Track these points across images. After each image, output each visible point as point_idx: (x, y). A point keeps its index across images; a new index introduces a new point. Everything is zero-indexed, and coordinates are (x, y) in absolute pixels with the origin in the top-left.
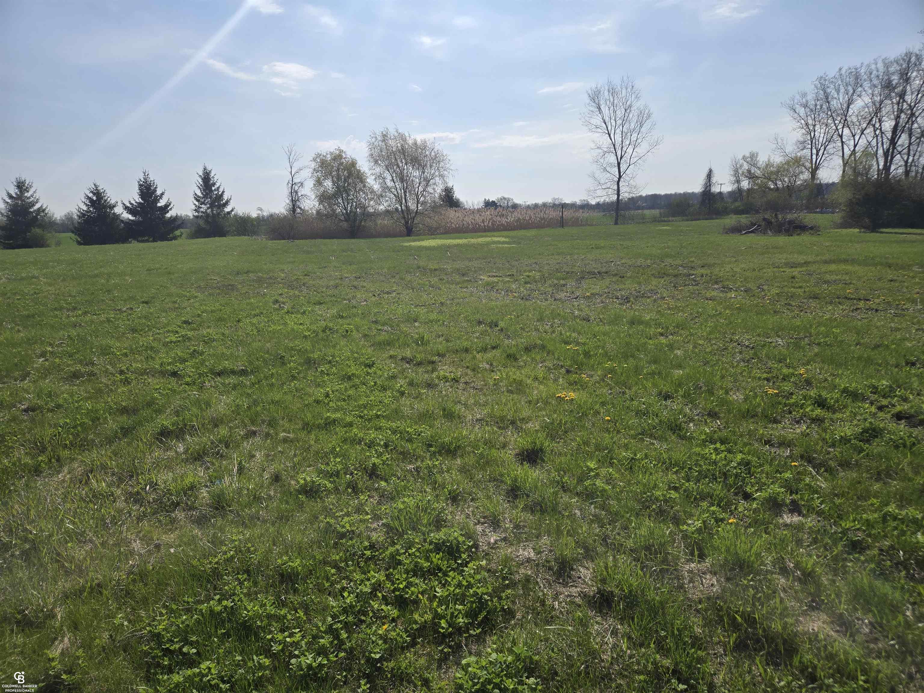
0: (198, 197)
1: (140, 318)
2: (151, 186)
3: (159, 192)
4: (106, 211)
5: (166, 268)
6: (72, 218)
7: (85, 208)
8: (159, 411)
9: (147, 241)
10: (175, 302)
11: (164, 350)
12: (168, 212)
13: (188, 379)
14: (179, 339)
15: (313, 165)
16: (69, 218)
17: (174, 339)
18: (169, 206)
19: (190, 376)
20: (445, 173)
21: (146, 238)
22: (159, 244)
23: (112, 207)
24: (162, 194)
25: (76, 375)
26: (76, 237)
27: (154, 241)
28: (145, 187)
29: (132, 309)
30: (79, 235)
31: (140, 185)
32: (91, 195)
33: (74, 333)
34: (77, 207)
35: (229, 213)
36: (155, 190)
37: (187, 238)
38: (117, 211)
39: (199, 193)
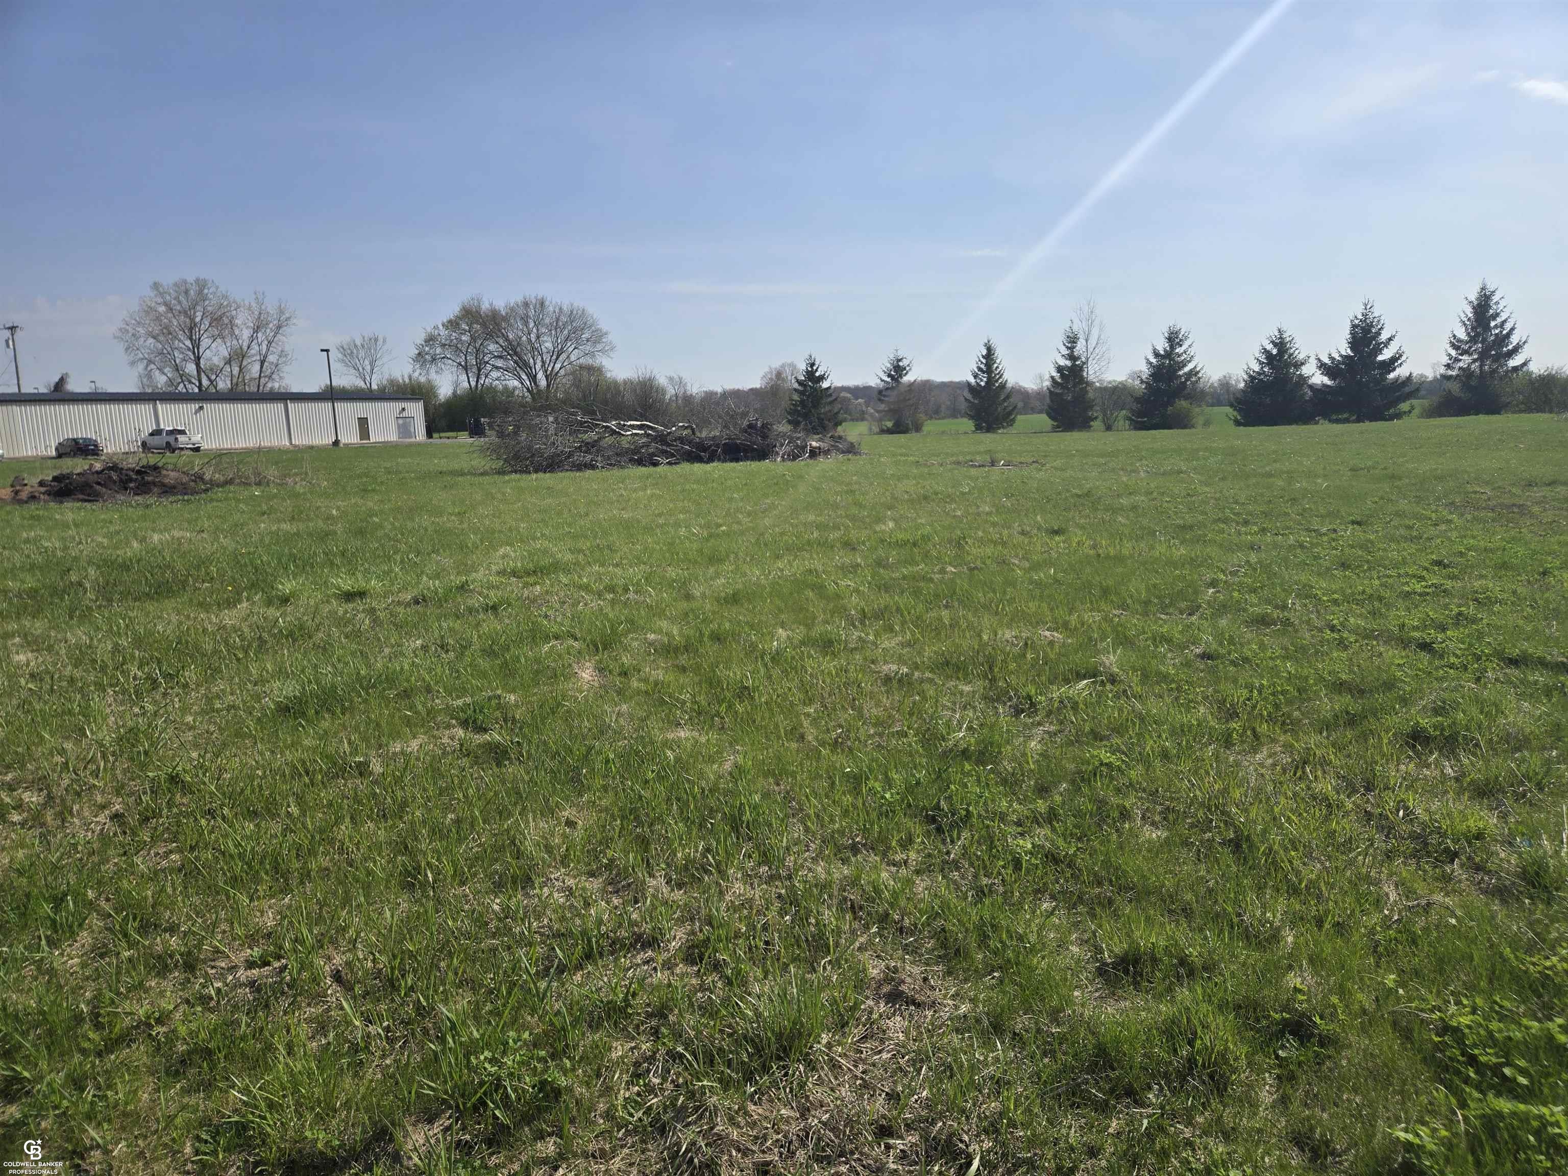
0: (1459, 341)
1: (1352, 547)
2: (1372, 326)
3: (1384, 337)
4: (1288, 372)
5: (1385, 468)
6: (1227, 383)
7: (1257, 368)
8: (1404, 701)
9: (1346, 421)
10: (1410, 528)
11: (1400, 603)
12: (1394, 369)
13: (1453, 660)
14: (1428, 590)
16: (1225, 384)
17: (1418, 588)
18: (1399, 358)
19: (1457, 656)
21: (1345, 416)
22: (1367, 425)
23: (1299, 365)
24: (1390, 339)
25: (1263, 621)
26: (1235, 413)
27: (1358, 420)
28: (1362, 328)
29: (1335, 531)
30: (1239, 411)
31: (1354, 326)
32: (1269, 347)
33: (1253, 558)
34: (1245, 368)
35: (1516, 369)
36: (1378, 333)
37: (1421, 416)
38: (1306, 370)
39: (1462, 334)
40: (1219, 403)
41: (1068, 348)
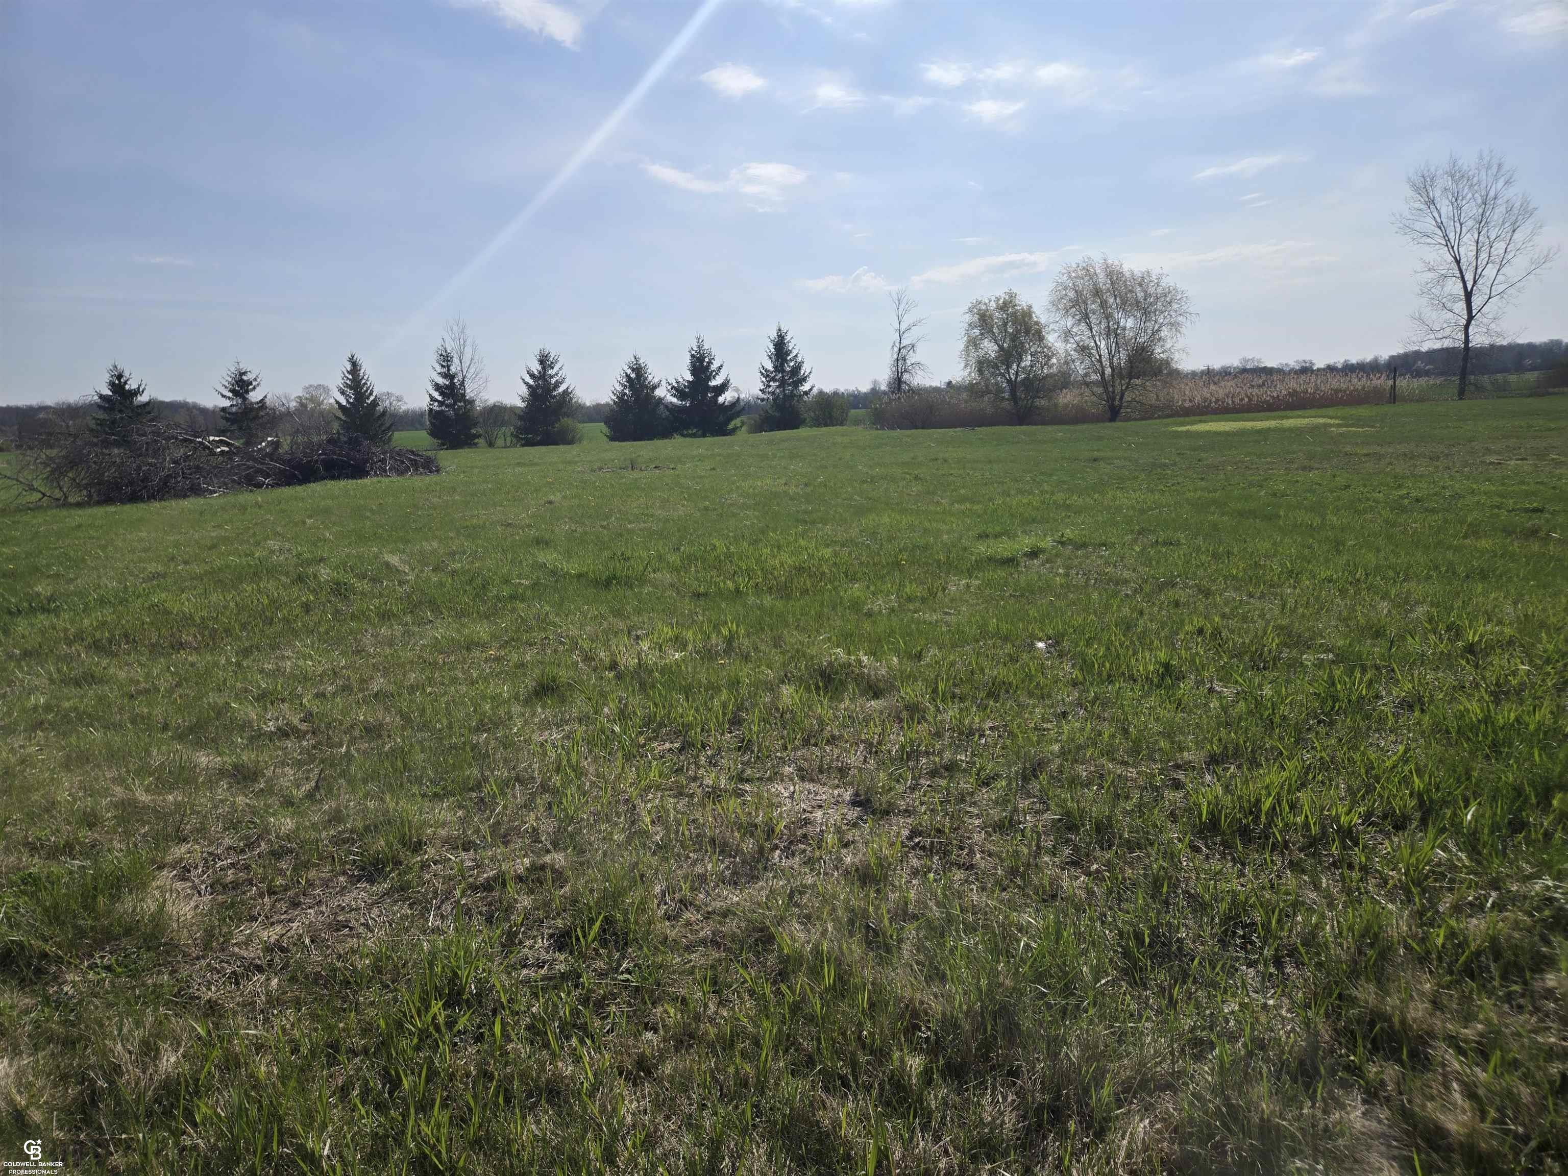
0: (767, 371)
2: (705, 357)
3: (714, 367)
4: (645, 394)
7: (619, 388)
9: (695, 436)
12: (723, 394)
15: (968, 318)
18: (727, 384)
20: (1180, 319)
21: (693, 431)
23: (654, 387)
24: (720, 368)
26: (608, 430)
27: (704, 436)
28: (698, 358)
30: (611, 427)
31: (693, 357)
32: (629, 371)
34: (611, 389)
35: (806, 393)
36: (710, 363)
37: (750, 432)
38: (660, 392)
39: (769, 366)
40: (591, 420)
41: (443, 366)
